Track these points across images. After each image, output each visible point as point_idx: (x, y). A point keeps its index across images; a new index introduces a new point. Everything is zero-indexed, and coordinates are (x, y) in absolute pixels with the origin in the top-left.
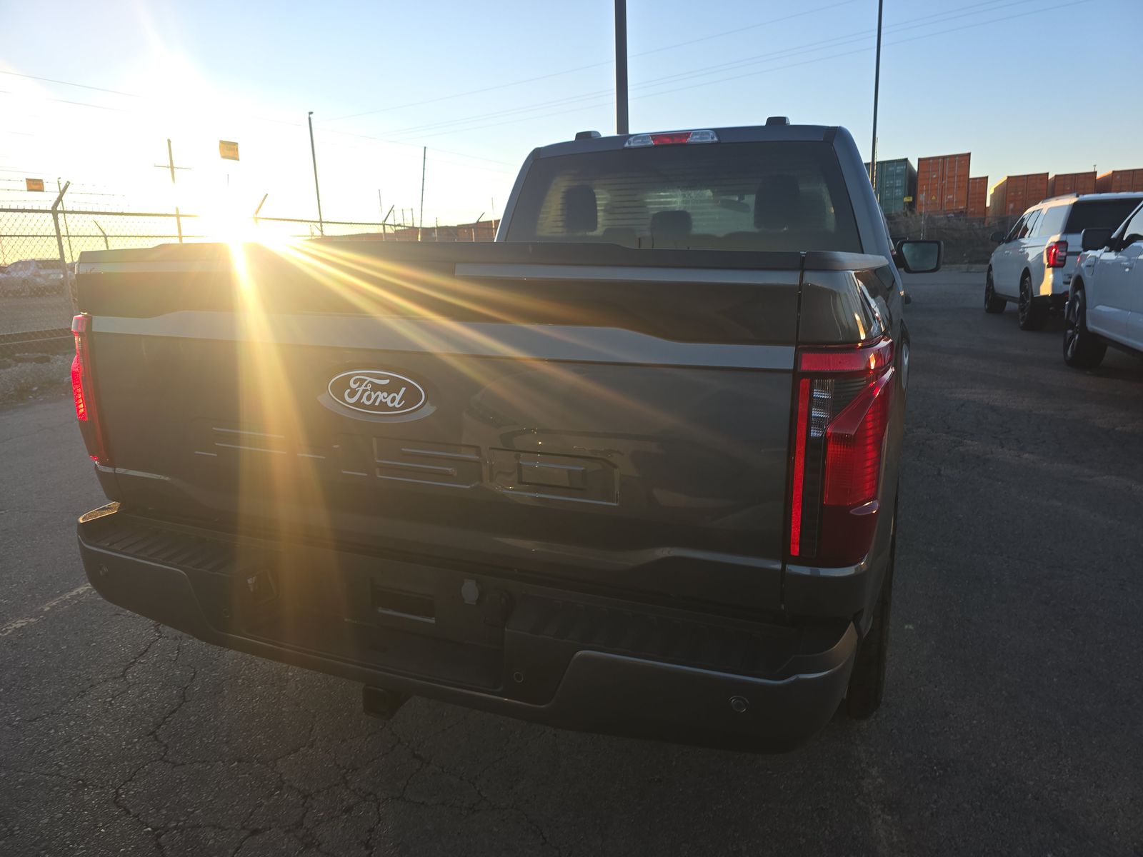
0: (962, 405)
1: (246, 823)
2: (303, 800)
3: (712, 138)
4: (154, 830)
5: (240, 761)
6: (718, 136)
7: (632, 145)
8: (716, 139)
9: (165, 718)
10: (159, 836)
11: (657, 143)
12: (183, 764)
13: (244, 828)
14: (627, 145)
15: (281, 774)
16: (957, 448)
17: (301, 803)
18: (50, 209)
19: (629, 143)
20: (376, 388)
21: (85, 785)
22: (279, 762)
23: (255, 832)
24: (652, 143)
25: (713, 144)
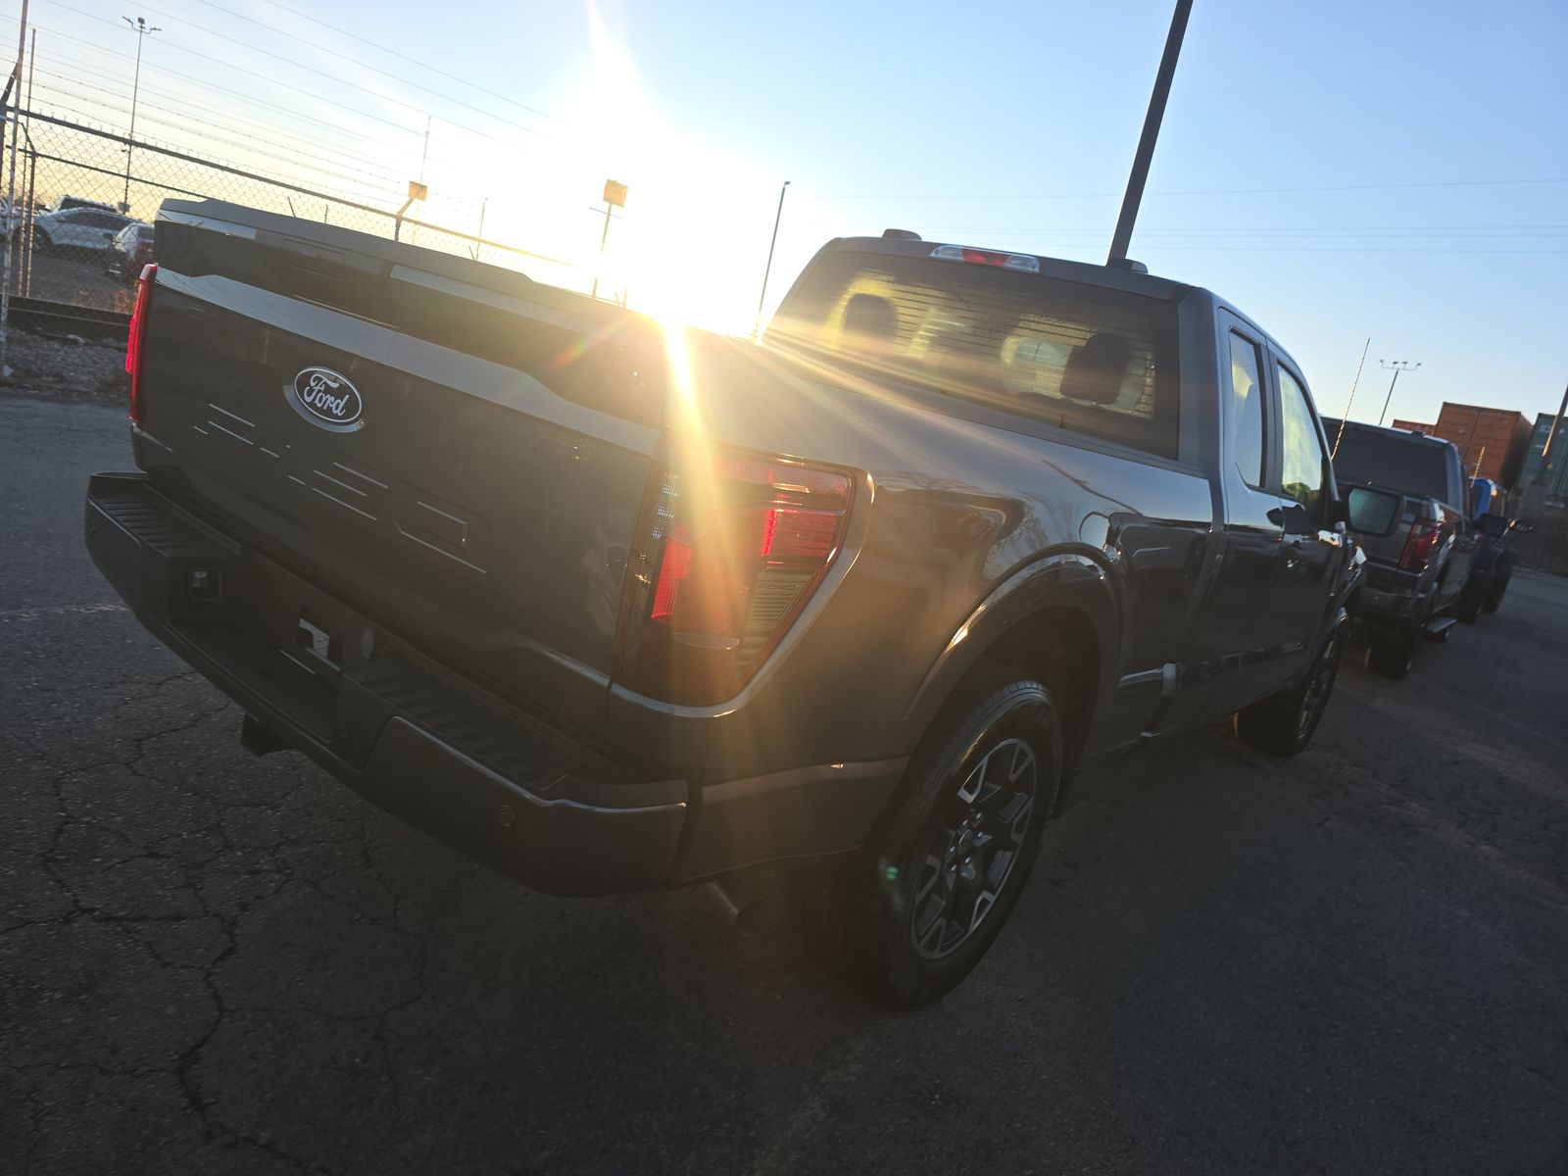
0: (1457, 762)
1: (151, 845)
2: (221, 848)
3: (1033, 267)
4: (68, 817)
5: (196, 794)
6: (1041, 268)
7: (940, 256)
8: (1037, 270)
9: (161, 733)
10: (67, 823)
11: (967, 260)
12: (143, 776)
13: (146, 848)
14: (933, 255)
15: (223, 819)
16: (1385, 806)
17: (217, 849)
18: (395, 214)
19: (937, 253)
20: (328, 390)
21: (42, 759)
22: (230, 809)
23: (154, 856)
24: (961, 258)
25: (1033, 274)
